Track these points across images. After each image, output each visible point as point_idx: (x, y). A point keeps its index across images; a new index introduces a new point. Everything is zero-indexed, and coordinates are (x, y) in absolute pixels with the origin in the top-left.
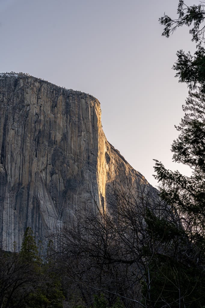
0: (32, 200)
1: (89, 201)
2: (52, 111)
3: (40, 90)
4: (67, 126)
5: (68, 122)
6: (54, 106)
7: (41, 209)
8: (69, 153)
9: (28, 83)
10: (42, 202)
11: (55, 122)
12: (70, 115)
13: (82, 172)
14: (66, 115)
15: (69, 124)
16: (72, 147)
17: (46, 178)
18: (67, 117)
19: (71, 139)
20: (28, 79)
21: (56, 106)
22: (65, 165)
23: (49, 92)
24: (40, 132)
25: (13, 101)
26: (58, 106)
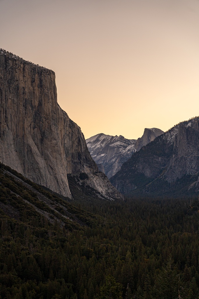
0: (26, 146)
1: (56, 146)
2: (32, 85)
3: (24, 70)
4: (41, 95)
5: (42, 93)
6: (33, 81)
7: (32, 152)
8: (43, 114)
9: (16, 64)
10: (32, 147)
11: (34, 93)
12: (43, 88)
13: (50, 126)
14: (40, 88)
15: (43, 94)
16: (45, 110)
17: (31, 130)
18: (41, 90)
19: (44, 105)
20: (16, 62)
21: (34, 81)
22: (41, 122)
23: (29, 72)
24: (26, 100)
25: (7, 77)
26: (36, 81)
